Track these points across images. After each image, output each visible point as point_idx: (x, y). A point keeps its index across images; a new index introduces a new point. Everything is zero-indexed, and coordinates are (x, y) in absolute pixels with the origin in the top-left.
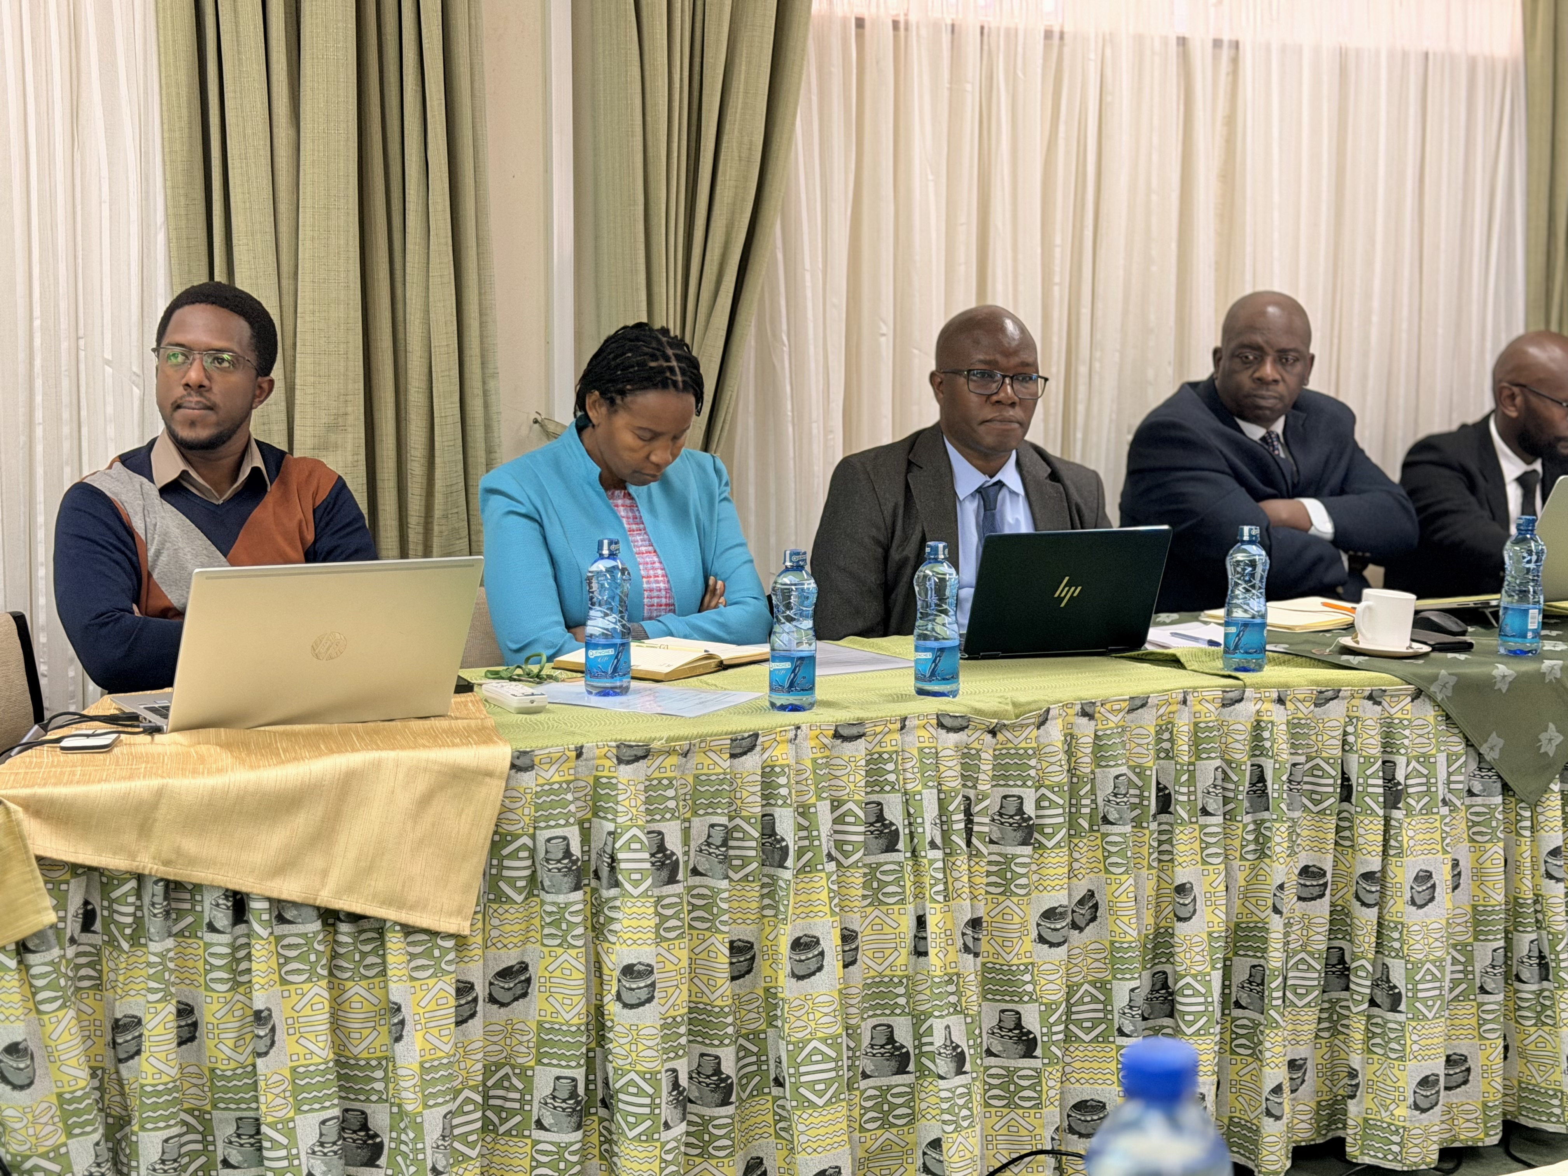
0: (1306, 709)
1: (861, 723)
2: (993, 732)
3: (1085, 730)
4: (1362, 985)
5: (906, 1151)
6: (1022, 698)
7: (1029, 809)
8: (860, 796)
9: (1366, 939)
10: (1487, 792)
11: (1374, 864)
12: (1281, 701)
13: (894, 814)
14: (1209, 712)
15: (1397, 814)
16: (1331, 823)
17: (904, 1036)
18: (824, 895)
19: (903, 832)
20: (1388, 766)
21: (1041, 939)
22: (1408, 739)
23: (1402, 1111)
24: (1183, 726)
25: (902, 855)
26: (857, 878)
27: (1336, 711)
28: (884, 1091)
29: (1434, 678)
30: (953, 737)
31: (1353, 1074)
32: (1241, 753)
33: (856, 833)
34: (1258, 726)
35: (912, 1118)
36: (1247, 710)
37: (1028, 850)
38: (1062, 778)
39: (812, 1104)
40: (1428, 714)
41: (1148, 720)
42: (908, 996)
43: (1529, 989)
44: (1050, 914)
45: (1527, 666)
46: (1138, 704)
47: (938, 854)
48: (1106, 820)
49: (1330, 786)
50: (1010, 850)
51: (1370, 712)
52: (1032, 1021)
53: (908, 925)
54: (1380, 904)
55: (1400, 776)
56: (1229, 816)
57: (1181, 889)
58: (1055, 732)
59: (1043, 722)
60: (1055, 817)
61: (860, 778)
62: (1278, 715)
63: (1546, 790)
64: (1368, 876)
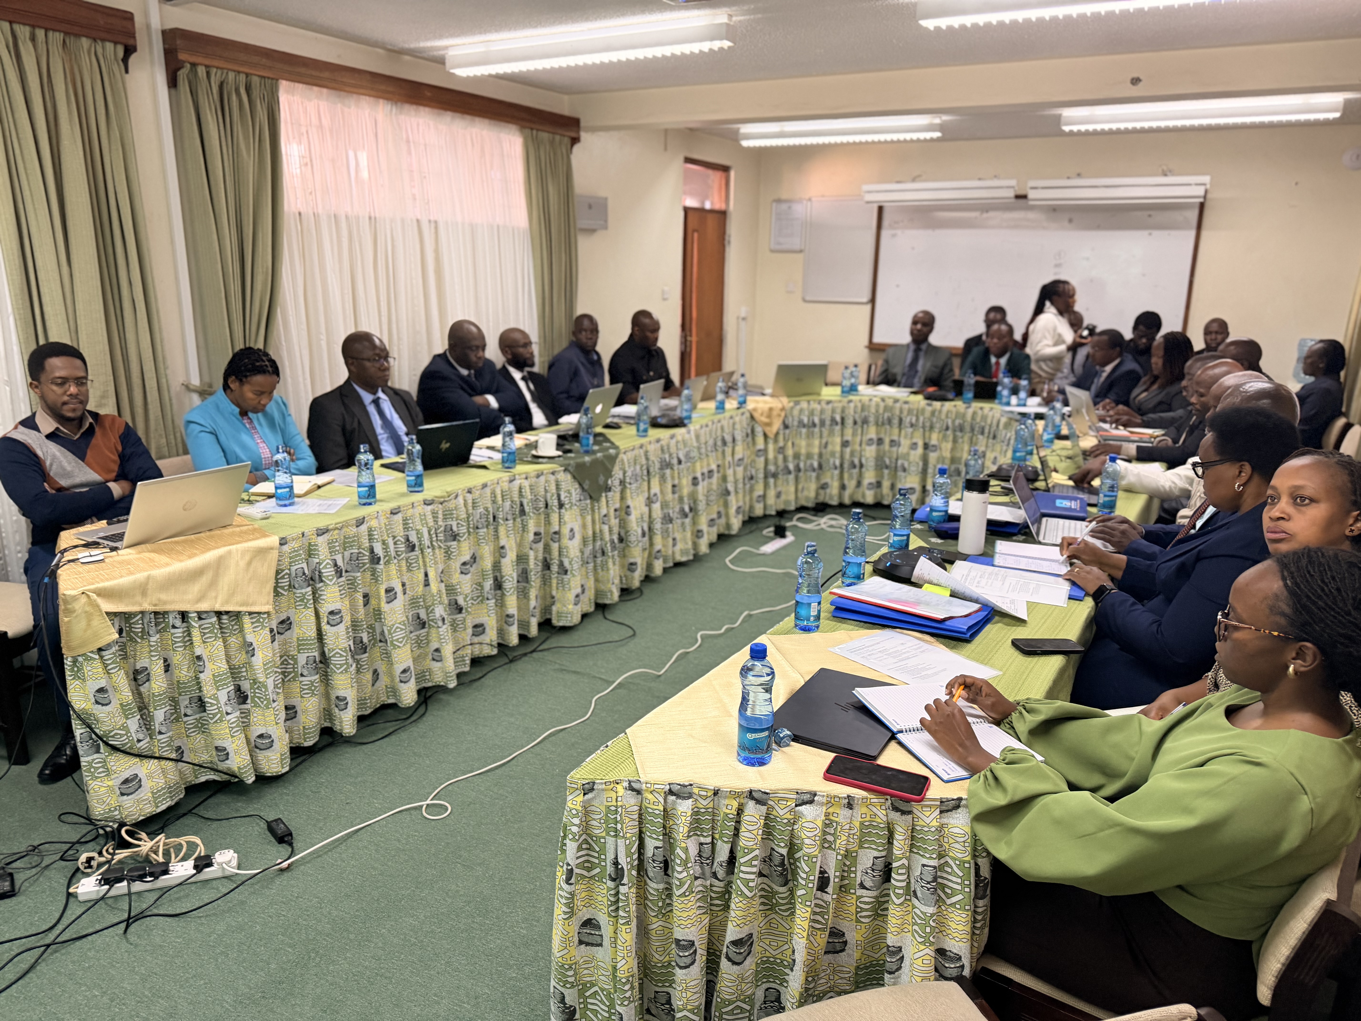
0: (534, 480)
1: (399, 507)
2: (441, 503)
3: (470, 498)
4: (555, 568)
5: (426, 655)
6: (449, 489)
7: (455, 528)
8: (402, 534)
9: (555, 553)
10: (585, 499)
11: (556, 528)
12: (526, 478)
13: (413, 538)
14: (505, 486)
15: (563, 511)
16: (543, 517)
17: (423, 616)
18: (394, 572)
19: (417, 544)
20: (559, 496)
21: (462, 573)
22: (563, 486)
23: (571, 607)
24: (498, 492)
25: (417, 552)
26: (404, 563)
27: (542, 479)
28: (418, 636)
29: (569, 465)
30: (430, 508)
31: (553, 597)
32: (516, 499)
33: (402, 547)
34: (520, 488)
35: (428, 643)
36: (517, 483)
37: (455, 543)
38: (465, 516)
39: (399, 647)
40: (569, 477)
41: (488, 491)
42: (424, 601)
43: (599, 560)
44: (464, 564)
45: (593, 457)
46: (485, 486)
47: (430, 550)
48: (477, 528)
49: (542, 505)
50: (449, 544)
51: (552, 478)
52: (461, 601)
53: (421, 576)
54: (559, 541)
55: (562, 498)
56: (514, 519)
57: (503, 548)
58: (460, 500)
59: (457, 496)
60: (463, 530)
61: (401, 527)
62: (526, 484)
63: (601, 496)
64: (555, 533)
